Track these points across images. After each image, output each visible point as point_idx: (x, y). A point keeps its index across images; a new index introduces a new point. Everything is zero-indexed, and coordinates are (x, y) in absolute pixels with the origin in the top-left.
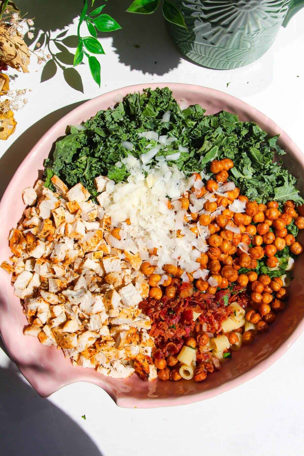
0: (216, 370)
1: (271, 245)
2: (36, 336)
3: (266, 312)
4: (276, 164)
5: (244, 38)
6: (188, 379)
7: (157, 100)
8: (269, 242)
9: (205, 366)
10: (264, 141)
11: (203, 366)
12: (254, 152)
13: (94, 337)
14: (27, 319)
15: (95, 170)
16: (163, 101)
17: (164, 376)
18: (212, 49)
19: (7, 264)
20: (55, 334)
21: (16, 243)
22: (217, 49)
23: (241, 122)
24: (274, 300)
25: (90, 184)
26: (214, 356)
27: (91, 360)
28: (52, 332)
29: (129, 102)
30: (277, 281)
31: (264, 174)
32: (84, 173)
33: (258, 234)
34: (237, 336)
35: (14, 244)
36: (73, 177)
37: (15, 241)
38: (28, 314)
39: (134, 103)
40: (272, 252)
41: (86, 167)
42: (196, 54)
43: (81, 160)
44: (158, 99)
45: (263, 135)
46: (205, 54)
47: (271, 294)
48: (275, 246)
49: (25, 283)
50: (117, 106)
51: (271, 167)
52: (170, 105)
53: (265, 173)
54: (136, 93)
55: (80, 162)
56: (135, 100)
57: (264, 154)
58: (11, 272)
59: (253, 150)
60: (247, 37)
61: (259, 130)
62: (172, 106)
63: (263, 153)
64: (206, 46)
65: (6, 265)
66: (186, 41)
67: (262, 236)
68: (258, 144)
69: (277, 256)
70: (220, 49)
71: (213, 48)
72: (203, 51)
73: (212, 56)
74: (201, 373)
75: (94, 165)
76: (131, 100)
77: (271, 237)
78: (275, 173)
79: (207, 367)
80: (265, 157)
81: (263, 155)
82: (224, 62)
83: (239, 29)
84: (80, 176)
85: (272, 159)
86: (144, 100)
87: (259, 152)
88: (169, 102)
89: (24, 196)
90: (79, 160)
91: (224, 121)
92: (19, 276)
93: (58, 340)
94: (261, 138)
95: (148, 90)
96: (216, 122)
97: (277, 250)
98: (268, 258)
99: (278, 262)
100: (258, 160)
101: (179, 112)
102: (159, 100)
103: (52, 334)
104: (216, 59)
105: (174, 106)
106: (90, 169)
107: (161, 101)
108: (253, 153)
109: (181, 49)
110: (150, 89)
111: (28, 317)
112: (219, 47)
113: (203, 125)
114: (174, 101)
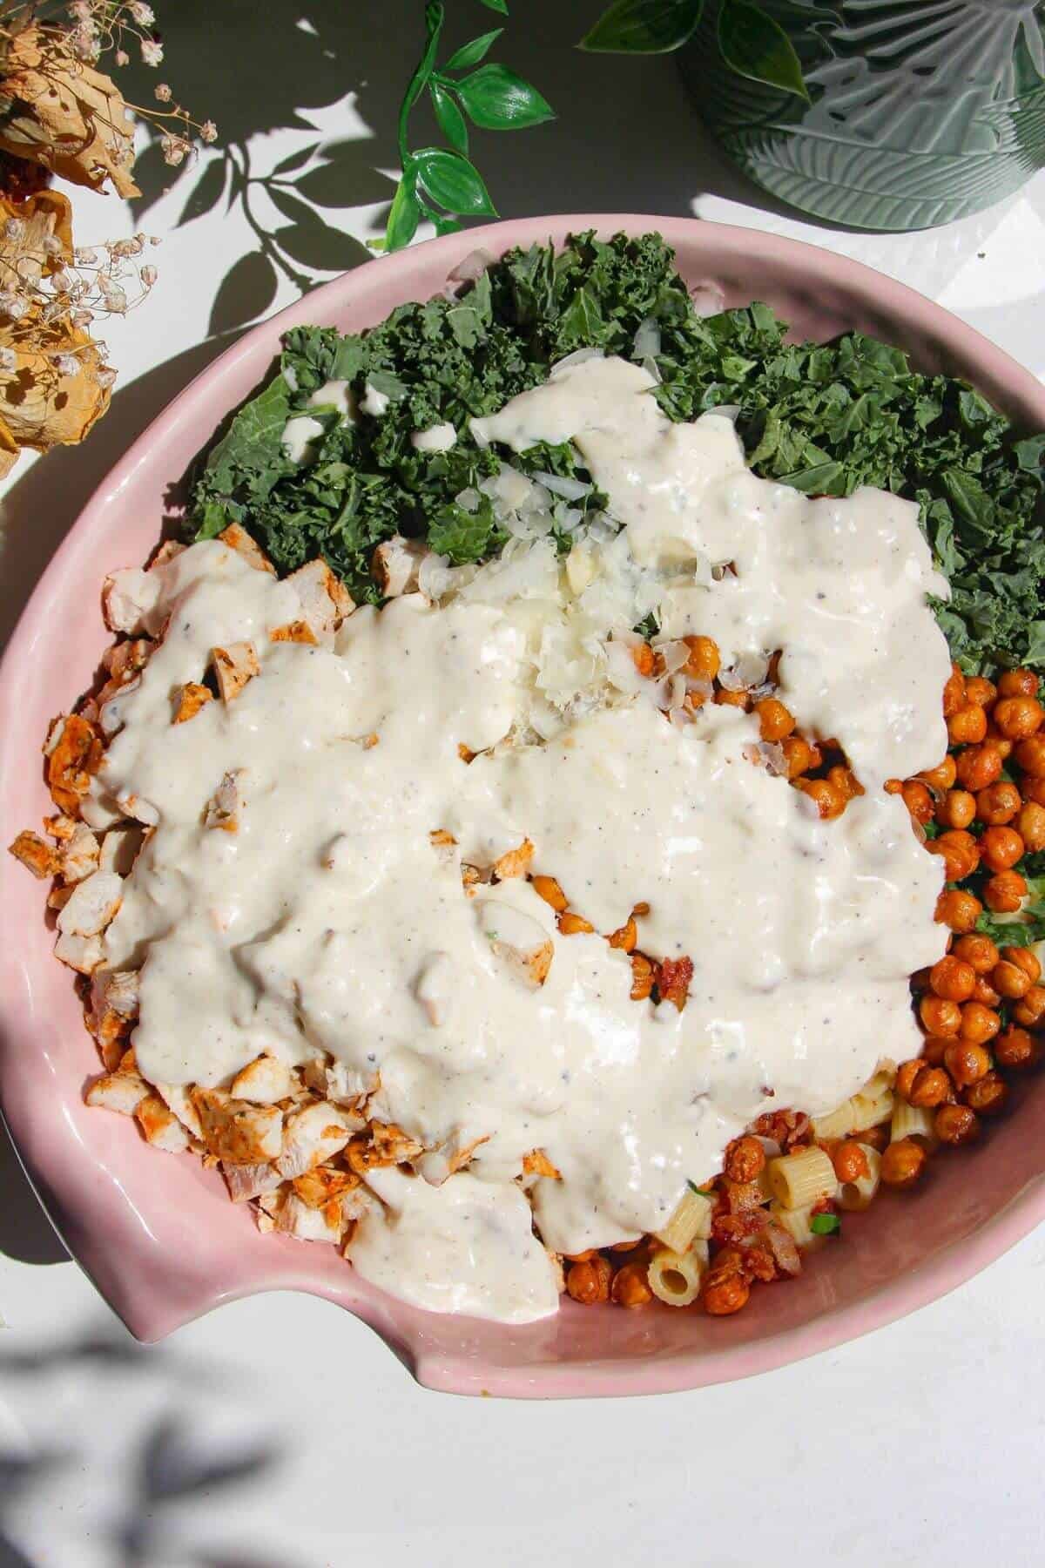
0: (783, 1276)
1: (1005, 830)
2: (129, 1111)
3: (974, 1073)
4: (1038, 534)
5: (984, 113)
6: (679, 1305)
7: (619, 279)
8: (998, 817)
9: (745, 1258)
10: (996, 447)
11: (737, 1256)
12: (963, 487)
13: (342, 1125)
14: (99, 1048)
15: (378, 516)
16: (637, 284)
17: (592, 1284)
18: (858, 156)
19: (37, 842)
20: (201, 1107)
21: (73, 766)
22: (879, 153)
23: (918, 375)
24: (1003, 1031)
25: (358, 569)
26: (777, 1226)
27: (326, 1212)
28: (188, 1102)
29: (513, 279)
30: (1021, 962)
31: (992, 570)
32: (337, 527)
33: (960, 785)
34: (863, 1156)
35: (65, 768)
36: (295, 537)
37: (68, 760)
38: (104, 1031)
39: (531, 281)
40: (1007, 852)
41: (343, 504)
42: (792, 174)
43: (327, 477)
44: (621, 275)
45: (994, 425)
46: (830, 175)
47: (995, 1010)
48: (1022, 835)
49: (102, 915)
50: (467, 288)
51: (1022, 544)
52: (662, 295)
53: (997, 565)
54: (540, 245)
55: (324, 482)
56: (534, 271)
57: (998, 498)
58: (49, 873)
59: (958, 480)
60: (993, 110)
61: (979, 409)
62: (669, 302)
63: (992, 493)
64: (837, 144)
65: (34, 846)
66: (758, 126)
67: (975, 794)
68: (978, 456)
69: (1023, 870)
70: (891, 154)
71: (864, 149)
72: (821, 163)
73: (856, 181)
74: (726, 1281)
75: (373, 499)
76: (519, 272)
77: (1009, 799)
78: (1033, 564)
79: (750, 1262)
80: (1000, 509)
81: (993, 497)
82: (897, 202)
83: (972, 80)
84: (320, 535)
85: (1025, 515)
86: (569, 276)
87: (978, 488)
88: (657, 287)
89: (113, 595)
90: (319, 477)
91: (857, 364)
92: (79, 888)
93: (213, 1129)
94: (988, 436)
95: (584, 240)
96: (828, 367)
97: (1026, 848)
98: (993, 875)
99: (1024, 892)
100: (974, 516)
101: (691, 324)
102: (625, 281)
103: (191, 1107)
104: (870, 190)
105: (676, 300)
106: (360, 511)
107: (632, 281)
108: (958, 492)
109: (735, 154)
110: (592, 233)
111: (103, 1042)
112: (886, 149)
113: (779, 373)
114: (676, 283)
